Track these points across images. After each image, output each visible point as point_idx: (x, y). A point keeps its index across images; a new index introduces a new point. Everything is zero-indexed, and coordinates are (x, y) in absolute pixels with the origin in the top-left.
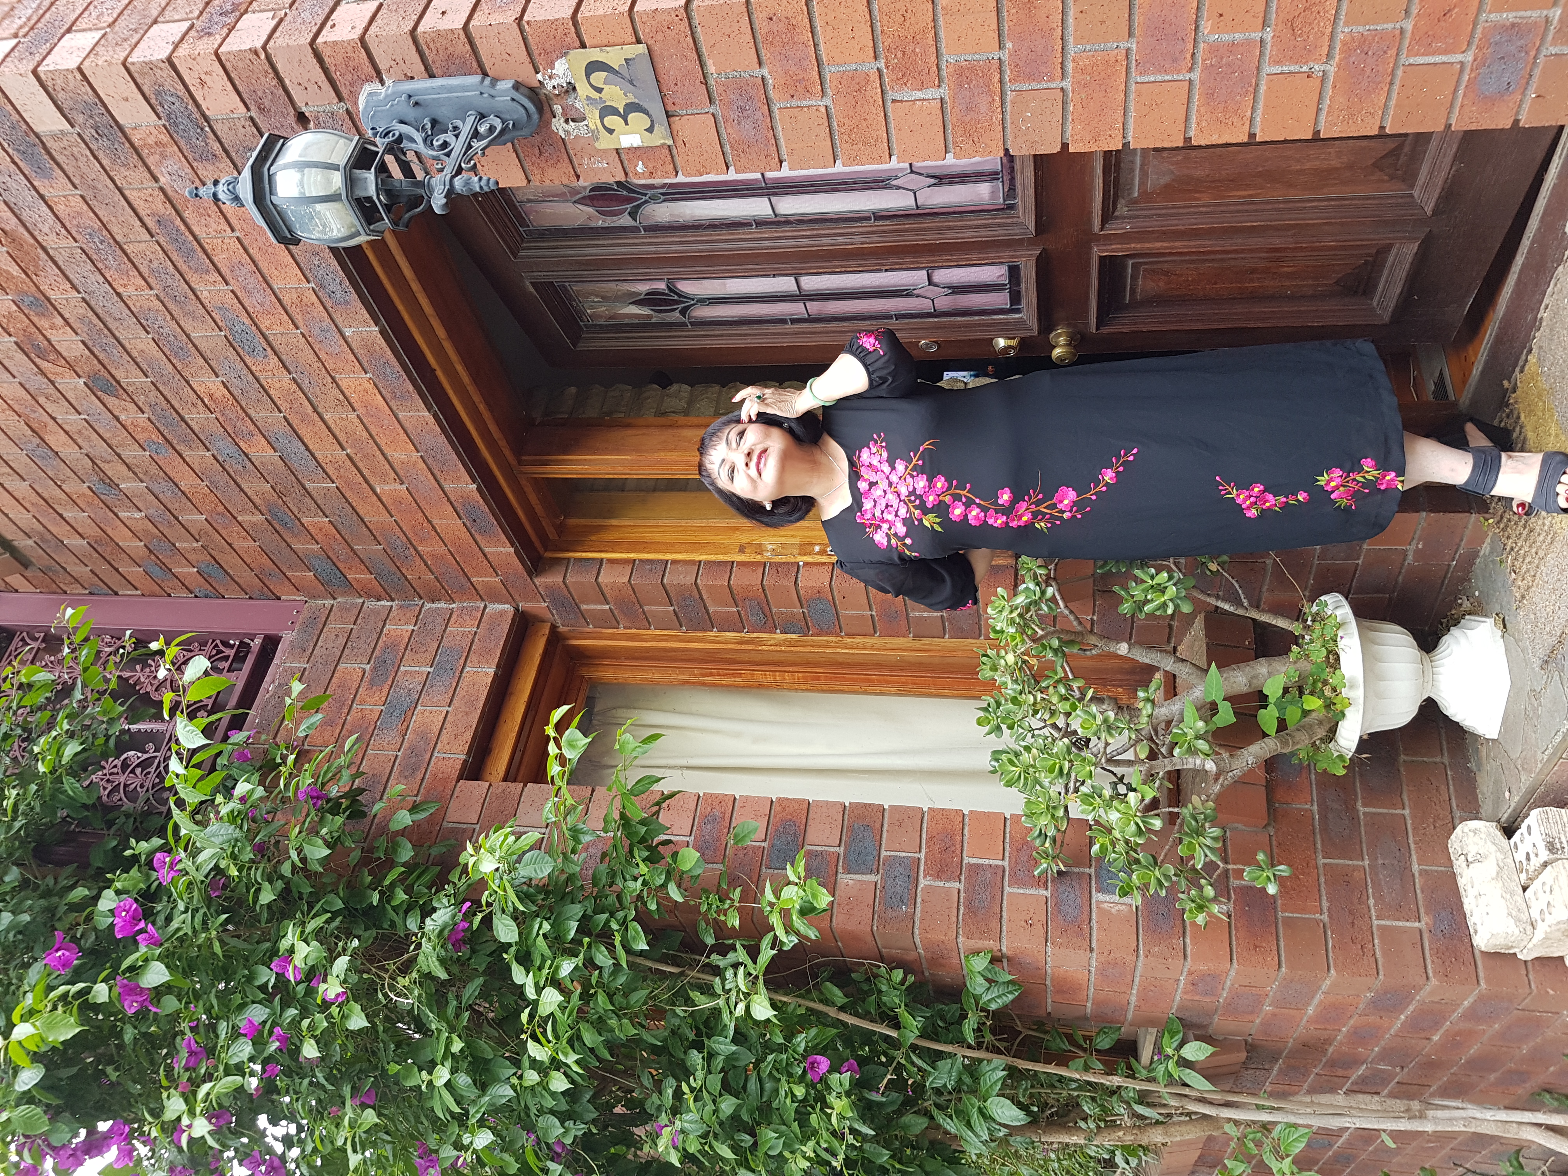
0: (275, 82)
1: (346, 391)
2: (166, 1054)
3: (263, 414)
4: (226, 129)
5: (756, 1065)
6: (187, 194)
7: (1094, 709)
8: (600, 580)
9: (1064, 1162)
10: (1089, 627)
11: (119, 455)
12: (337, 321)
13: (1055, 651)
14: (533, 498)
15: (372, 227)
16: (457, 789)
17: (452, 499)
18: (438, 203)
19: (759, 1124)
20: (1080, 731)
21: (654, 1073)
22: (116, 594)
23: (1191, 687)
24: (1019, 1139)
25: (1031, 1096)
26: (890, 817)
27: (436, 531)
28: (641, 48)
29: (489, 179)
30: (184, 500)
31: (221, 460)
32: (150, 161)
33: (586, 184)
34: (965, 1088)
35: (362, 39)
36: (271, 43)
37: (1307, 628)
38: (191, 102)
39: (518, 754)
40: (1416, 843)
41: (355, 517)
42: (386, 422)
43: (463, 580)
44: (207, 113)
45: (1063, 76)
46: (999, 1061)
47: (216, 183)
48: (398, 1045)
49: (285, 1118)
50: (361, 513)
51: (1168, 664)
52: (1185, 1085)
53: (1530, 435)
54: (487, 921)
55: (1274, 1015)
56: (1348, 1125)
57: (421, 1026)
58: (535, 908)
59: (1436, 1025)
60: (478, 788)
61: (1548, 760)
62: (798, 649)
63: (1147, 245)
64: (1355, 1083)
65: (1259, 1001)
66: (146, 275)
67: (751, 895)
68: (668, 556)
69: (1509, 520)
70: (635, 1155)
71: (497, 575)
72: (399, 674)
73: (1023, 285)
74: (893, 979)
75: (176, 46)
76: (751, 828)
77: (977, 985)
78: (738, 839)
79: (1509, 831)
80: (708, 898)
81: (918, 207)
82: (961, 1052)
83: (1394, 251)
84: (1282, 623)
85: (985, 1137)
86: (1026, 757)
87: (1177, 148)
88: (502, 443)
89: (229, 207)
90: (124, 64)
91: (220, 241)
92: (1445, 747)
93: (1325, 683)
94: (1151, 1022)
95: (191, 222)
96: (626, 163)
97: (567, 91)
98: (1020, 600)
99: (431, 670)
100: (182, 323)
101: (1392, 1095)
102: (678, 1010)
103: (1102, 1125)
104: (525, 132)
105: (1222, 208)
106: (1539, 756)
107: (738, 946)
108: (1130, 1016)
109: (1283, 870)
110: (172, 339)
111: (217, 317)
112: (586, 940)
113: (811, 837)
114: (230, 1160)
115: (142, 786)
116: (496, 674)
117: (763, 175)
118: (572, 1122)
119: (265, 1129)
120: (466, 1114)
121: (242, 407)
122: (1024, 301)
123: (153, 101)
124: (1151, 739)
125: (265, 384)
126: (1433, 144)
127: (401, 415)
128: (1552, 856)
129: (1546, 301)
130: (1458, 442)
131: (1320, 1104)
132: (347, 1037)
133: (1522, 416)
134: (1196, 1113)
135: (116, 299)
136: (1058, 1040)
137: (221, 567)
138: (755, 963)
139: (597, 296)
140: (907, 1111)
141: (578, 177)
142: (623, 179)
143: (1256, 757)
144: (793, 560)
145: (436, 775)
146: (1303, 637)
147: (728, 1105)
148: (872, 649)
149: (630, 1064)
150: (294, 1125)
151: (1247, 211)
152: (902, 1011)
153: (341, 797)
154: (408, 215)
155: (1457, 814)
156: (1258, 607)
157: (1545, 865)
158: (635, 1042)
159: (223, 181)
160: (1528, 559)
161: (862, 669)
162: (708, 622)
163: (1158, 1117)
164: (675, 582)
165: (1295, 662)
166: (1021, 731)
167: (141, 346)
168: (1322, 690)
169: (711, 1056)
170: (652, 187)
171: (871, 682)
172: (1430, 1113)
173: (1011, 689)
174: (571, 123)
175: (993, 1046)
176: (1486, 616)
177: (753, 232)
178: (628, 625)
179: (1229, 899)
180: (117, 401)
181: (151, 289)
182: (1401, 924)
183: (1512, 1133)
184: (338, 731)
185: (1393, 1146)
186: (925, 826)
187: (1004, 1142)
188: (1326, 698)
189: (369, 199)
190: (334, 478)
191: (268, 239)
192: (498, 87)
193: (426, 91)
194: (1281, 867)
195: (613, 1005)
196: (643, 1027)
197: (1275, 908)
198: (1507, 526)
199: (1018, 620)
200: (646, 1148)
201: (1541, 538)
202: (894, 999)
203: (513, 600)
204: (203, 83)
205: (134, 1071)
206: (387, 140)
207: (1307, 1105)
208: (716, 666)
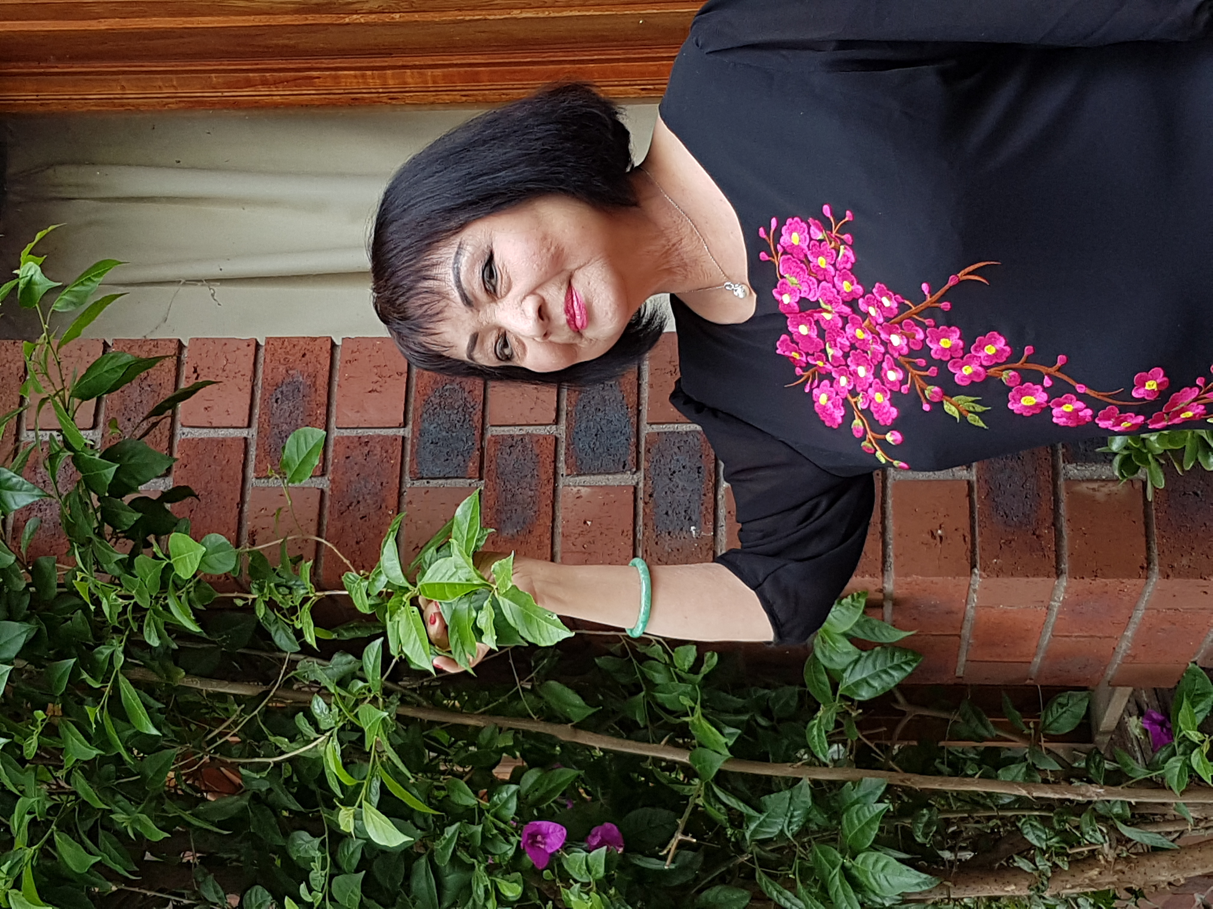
46: (874, 781)
74: (678, 662)
77: (838, 655)
82: (807, 774)
103: (1061, 862)
108: (1112, 672)
113: (498, 409)
152: (695, 718)
202: (680, 697)
208: (257, 64)
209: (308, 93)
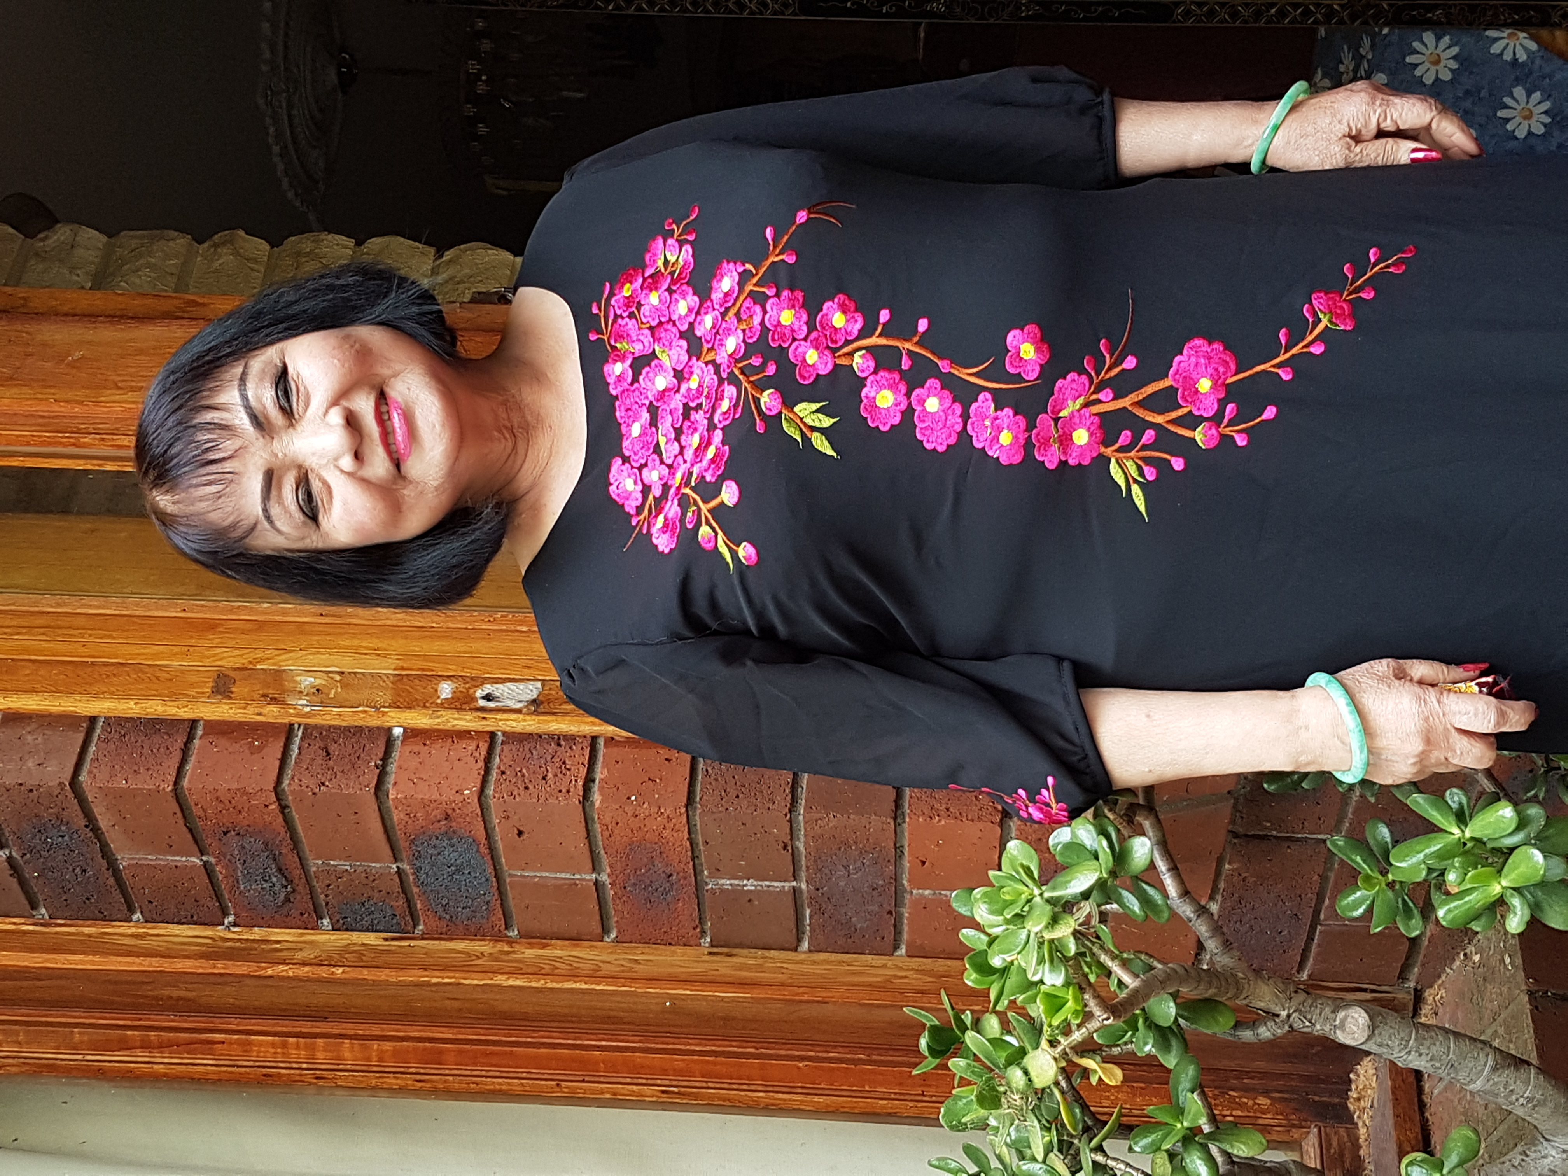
144: (374, 722)
148: (592, 976)
162: (114, 895)
164: (10, 780)
208: (140, 1020)
209: (204, 1063)
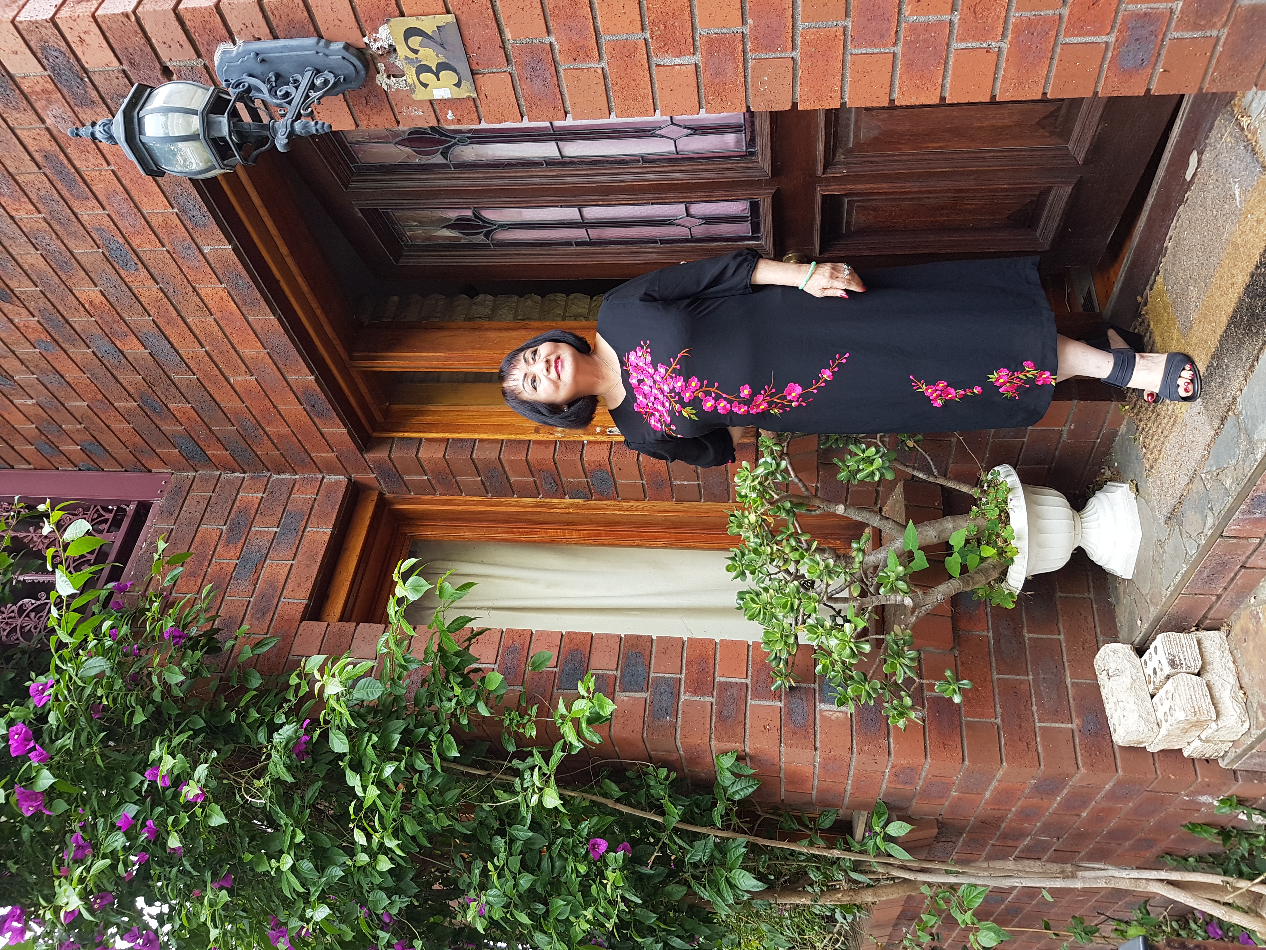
0: (143, 41)
1: (204, 298)
2: (58, 850)
3: (134, 317)
4: (102, 80)
5: (549, 847)
6: (69, 133)
7: (818, 557)
8: (420, 455)
9: (796, 920)
10: (814, 492)
11: (13, 352)
12: (197, 240)
13: (788, 512)
14: (363, 388)
15: (225, 162)
16: (301, 628)
17: (294, 388)
18: (281, 142)
19: (551, 895)
20: (807, 575)
21: (466, 856)
22: (12, 468)
23: (893, 539)
24: (759, 902)
25: (769, 867)
26: (657, 646)
27: (281, 415)
28: (450, 18)
29: (324, 124)
30: (70, 390)
31: (100, 356)
32: (38, 105)
33: (406, 128)
34: (717, 862)
35: (217, 6)
36: (140, 9)
37: (984, 492)
38: (72, 56)
39: (352, 599)
40: (1069, 661)
41: (213, 403)
42: (238, 324)
43: (304, 455)
44: (86, 66)
45: (793, 48)
46: (742, 839)
47: (94, 124)
48: (252, 839)
49: (158, 900)
50: (218, 400)
51: (875, 521)
52: (890, 856)
53: (1158, 339)
54: (325, 735)
55: (960, 799)
56: (1016, 884)
57: (273, 823)
58: (365, 725)
59: (1084, 804)
60: (318, 627)
61: (1171, 595)
62: (583, 511)
63: (860, 187)
64: (1022, 851)
65: (947, 788)
66: (35, 201)
67: (546, 711)
68: (476, 436)
69: (1141, 407)
70: (451, 923)
71: (333, 451)
72: (251, 533)
73: (762, 218)
74: (660, 776)
75: (59, 9)
76: (546, 657)
77: (726, 779)
78: (535, 666)
79: (1140, 651)
80: (510, 715)
81: (677, 153)
82: (713, 833)
83: (1053, 192)
84: (964, 488)
85: (731, 901)
86: (765, 597)
87: (884, 108)
88: (336, 342)
89: (105, 145)
90: (13, 22)
91: (97, 173)
92: (1091, 585)
93: (998, 535)
94: (862, 806)
95: (73, 157)
96: (438, 111)
97: (389, 52)
98: (760, 471)
99: (278, 530)
100: (66, 241)
101: (1052, 860)
102: (485, 806)
103: (825, 889)
104: (354, 85)
105: (920, 157)
106: (1164, 592)
107: (535, 751)
108: (846, 801)
109: (966, 683)
110: (57, 254)
111: (96, 237)
112: (407, 748)
113: (594, 662)
114: (113, 936)
115: (36, 628)
116: (332, 533)
117: (551, 123)
118: (397, 896)
119: (142, 909)
120: (309, 893)
121: (117, 312)
122: (762, 230)
123: (39, 55)
124: (862, 581)
125: (136, 292)
126: (1084, 107)
127: (250, 318)
128: (1173, 671)
129: (1170, 233)
130: (1101, 344)
131: (994, 869)
132: (209, 832)
133: (1152, 324)
134: (898, 878)
135: (10, 221)
136: (790, 822)
137: (101, 445)
138: (548, 765)
139: (415, 221)
140: (671, 881)
141: (398, 123)
142: (436, 125)
143: (944, 595)
144: (579, 439)
145: (282, 617)
146: (981, 499)
147: (526, 881)
148: (643, 510)
149: (445, 849)
150: (167, 905)
151: (938, 160)
152: (665, 801)
153: (200, 636)
154: (255, 153)
155: (1101, 638)
156: (945, 476)
157: (1168, 677)
158: (449, 832)
159: (99, 123)
160: (1156, 437)
161: (635, 527)
162: (509, 490)
163: (868, 881)
164: (482, 458)
165: (974, 519)
166: (761, 575)
167: (31, 261)
168: (996, 542)
169: (511, 842)
170: (460, 132)
171: (642, 538)
172: (1080, 874)
173: (753, 542)
174: (392, 78)
175: (739, 827)
176: (1123, 482)
177: (543, 171)
178: (443, 492)
179: (923, 708)
180: (11, 307)
181: (40, 212)
182: (1057, 725)
183: (1142, 888)
184: (200, 581)
185: (1051, 900)
186: (685, 652)
187: (748, 904)
188: (999, 548)
189: (223, 139)
190: (195, 371)
191: (138, 172)
192: (331, 48)
193: (272, 50)
194: (964, 682)
195: (430, 800)
196: (456, 820)
197: (959, 714)
198: (1139, 411)
199: (758, 487)
200: (459, 918)
201: (1166, 421)
202: (660, 791)
203: (346, 472)
204: (82, 41)
205: (31, 864)
206: (238, 90)
207: (985, 869)
208: (516, 525)
